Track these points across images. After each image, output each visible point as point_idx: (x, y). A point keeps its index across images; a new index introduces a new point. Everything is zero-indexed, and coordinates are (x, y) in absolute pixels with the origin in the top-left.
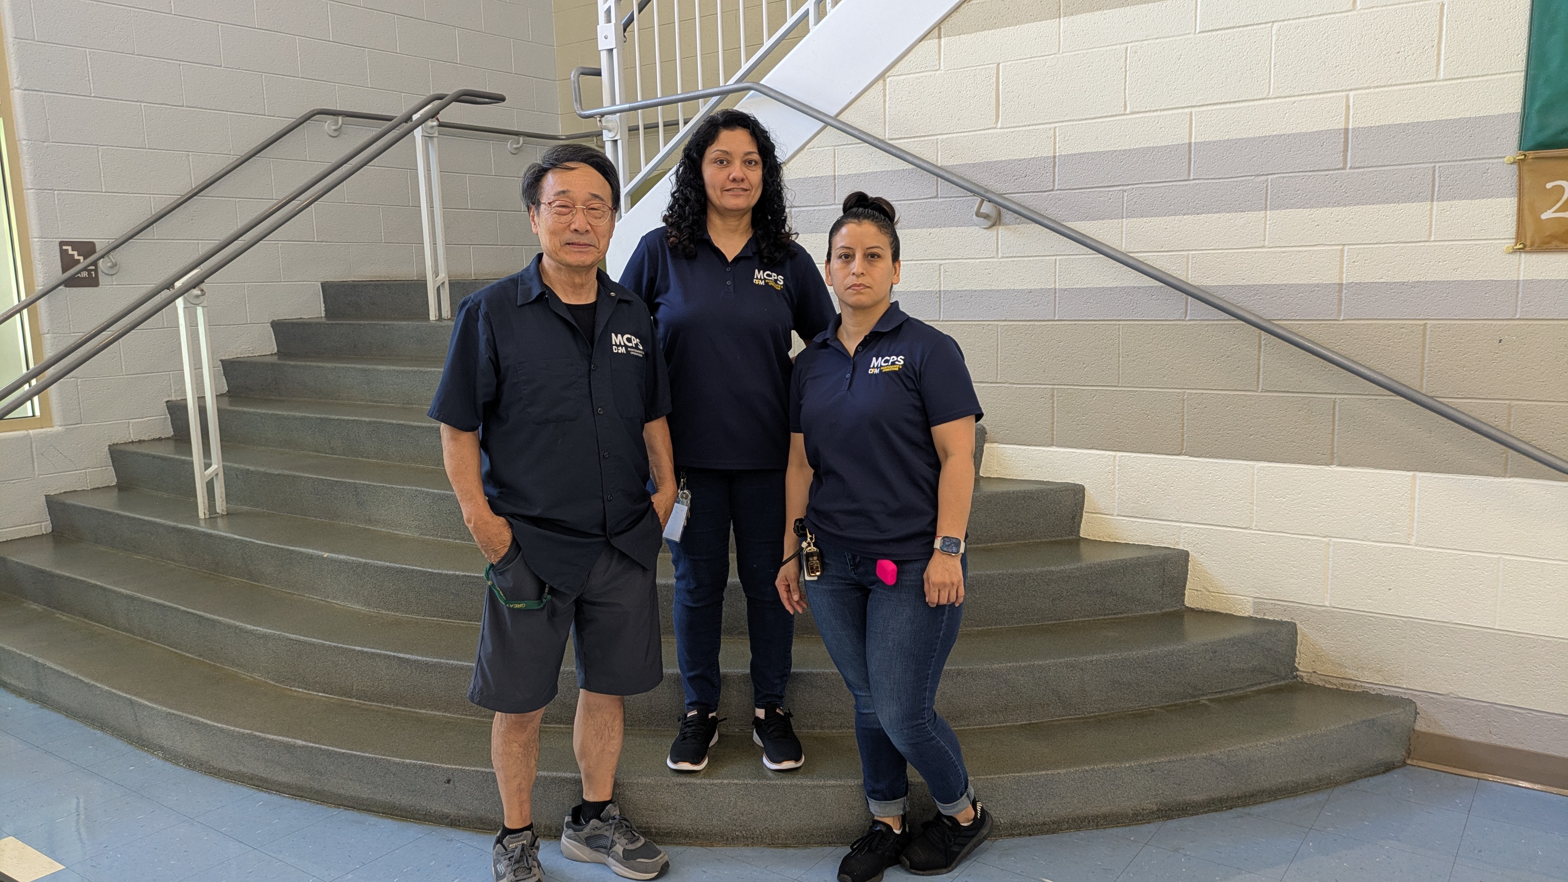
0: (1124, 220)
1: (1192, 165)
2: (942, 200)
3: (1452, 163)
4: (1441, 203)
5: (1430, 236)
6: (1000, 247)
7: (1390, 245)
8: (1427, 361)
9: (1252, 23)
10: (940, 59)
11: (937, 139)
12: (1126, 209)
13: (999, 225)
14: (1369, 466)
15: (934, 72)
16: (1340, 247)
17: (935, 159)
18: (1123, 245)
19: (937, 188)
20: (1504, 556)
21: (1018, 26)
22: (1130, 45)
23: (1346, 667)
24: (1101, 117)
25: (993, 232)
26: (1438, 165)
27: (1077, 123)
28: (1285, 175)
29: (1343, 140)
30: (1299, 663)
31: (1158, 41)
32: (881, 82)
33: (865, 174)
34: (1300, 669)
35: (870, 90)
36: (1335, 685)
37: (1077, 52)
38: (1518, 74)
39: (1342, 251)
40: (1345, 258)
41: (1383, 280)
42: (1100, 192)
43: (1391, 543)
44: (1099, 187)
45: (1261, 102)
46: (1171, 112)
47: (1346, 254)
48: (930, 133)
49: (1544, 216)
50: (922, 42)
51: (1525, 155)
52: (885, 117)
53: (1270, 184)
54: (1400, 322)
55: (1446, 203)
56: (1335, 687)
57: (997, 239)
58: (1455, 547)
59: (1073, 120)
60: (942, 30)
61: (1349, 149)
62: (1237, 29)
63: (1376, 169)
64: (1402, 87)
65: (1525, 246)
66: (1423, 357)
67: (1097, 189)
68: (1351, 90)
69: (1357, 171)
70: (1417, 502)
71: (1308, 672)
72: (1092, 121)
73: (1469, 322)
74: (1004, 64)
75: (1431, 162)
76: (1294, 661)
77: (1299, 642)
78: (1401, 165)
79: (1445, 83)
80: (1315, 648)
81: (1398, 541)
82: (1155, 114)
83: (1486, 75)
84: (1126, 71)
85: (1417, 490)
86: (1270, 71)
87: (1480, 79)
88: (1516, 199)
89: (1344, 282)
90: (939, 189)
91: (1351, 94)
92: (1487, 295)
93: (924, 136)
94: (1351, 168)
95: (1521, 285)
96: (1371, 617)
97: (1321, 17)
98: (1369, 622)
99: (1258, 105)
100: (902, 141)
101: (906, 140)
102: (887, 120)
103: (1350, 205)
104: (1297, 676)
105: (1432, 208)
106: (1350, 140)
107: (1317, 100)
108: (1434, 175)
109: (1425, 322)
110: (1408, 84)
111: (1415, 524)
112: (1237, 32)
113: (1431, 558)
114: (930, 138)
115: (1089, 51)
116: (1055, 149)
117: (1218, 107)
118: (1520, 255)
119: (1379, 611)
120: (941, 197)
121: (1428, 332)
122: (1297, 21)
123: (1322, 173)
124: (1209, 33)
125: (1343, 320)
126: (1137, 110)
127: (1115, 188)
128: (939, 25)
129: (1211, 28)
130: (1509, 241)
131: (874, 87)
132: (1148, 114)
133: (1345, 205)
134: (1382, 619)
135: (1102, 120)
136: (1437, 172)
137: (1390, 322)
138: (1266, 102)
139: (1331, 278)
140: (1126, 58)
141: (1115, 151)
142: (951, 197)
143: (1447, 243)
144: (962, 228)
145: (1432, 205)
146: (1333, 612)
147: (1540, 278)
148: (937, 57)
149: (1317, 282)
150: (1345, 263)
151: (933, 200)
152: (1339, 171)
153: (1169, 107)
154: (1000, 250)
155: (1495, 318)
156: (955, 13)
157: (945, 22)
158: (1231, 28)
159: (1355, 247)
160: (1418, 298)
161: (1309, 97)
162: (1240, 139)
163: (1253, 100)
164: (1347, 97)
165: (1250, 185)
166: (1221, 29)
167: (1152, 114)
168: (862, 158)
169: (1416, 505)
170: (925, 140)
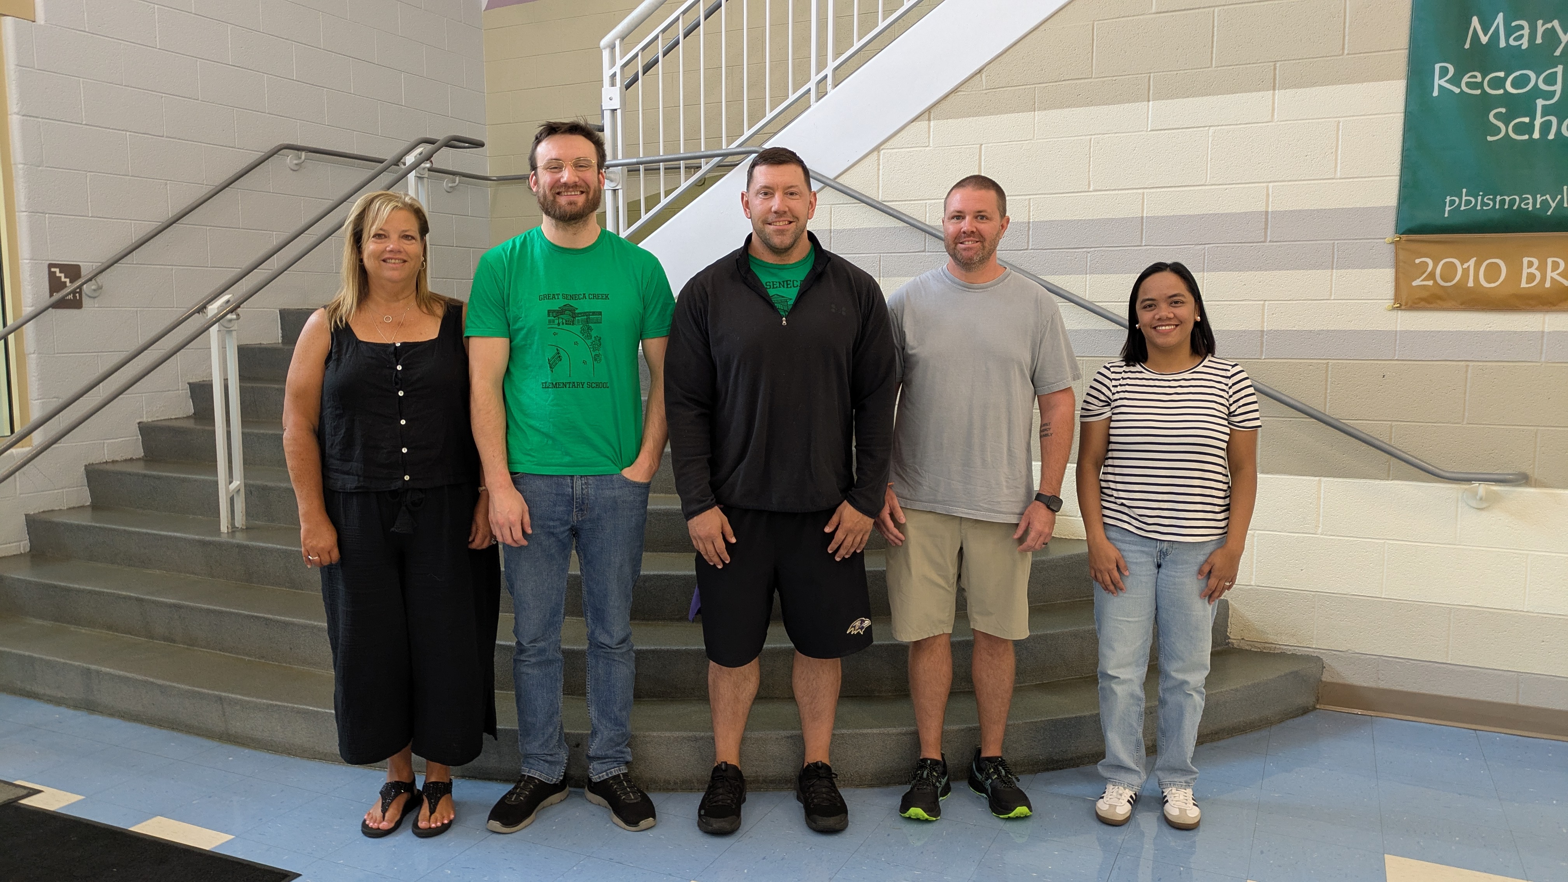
0: (1088, 275)
1: (1144, 234)
2: (929, 253)
3: (1347, 241)
4: (1338, 271)
5: (1331, 295)
7: (1301, 301)
8: (1328, 391)
9: (1193, 126)
10: (929, 137)
11: (927, 203)
12: (1090, 267)
14: (1285, 473)
15: (924, 148)
16: (1262, 302)
17: (924, 219)
18: (1087, 296)
19: (925, 243)
20: (1388, 541)
21: (998, 116)
22: (1093, 137)
23: (1268, 634)
24: (1069, 193)
26: (1336, 242)
27: (1049, 196)
28: (1218, 245)
29: (1264, 220)
30: (1230, 632)
31: (1117, 135)
32: (876, 153)
33: (859, 229)
34: (1232, 637)
35: (865, 160)
36: (1259, 648)
37: (1049, 140)
38: (1394, 178)
39: (1264, 305)
40: (1266, 311)
41: (1295, 329)
42: (1067, 252)
43: (1303, 533)
44: (1066, 249)
45: (1200, 188)
46: (1127, 192)
47: (1266, 308)
48: (919, 198)
49: (1414, 284)
50: (914, 123)
51: (1400, 238)
52: (878, 183)
53: (1207, 252)
54: (1308, 361)
55: (1343, 271)
56: (1259, 650)
58: (1351, 535)
59: (1045, 194)
60: (932, 114)
61: (1269, 227)
62: (1181, 130)
63: (1290, 243)
64: (1309, 182)
65: (1401, 305)
66: (1326, 389)
67: (1065, 250)
68: (1270, 182)
69: (1275, 244)
70: (1322, 500)
71: (1238, 639)
72: (1061, 195)
73: (1360, 362)
74: (986, 145)
75: (1331, 240)
76: (1227, 631)
77: (1230, 615)
78: (1309, 241)
79: (1341, 181)
80: (1243, 620)
81: (1308, 531)
82: (1114, 192)
83: (1371, 177)
84: (1090, 157)
85: (1322, 491)
86: (1207, 164)
87: (1366, 179)
88: (1394, 270)
89: (1265, 330)
90: (928, 244)
91: (1271, 185)
92: (1374, 341)
93: (914, 200)
94: (1270, 241)
95: (1398, 334)
96: (1288, 592)
97: (1247, 125)
98: (1286, 596)
99: (1197, 190)
100: (894, 203)
101: (899, 203)
102: (881, 185)
103: (1270, 270)
104: (1229, 643)
105: (1332, 275)
106: (1269, 220)
107: (1244, 188)
108: (1333, 249)
109: (1328, 361)
110: (1314, 180)
111: (1321, 518)
112: (1181, 132)
113: (1333, 544)
114: (919, 202)
115: (1059, 139)
116: (1029, 216)
117: (1165, 189)
118: (1397, 313)
119: (1293, 588)
121: (1330, 369)
122: (1229, 127)
123: (1248, 244)
124: (1158, 132)
125: (1264, 359)
126: (1099, 188)
127: (1080, 250)
128: (929, 110)
129: (1160, 128)
130: (1389, 301)
131: (869, 157)
132: (1108, 192)
133: (1266, 270)
134: (1296, 594)
135: (1070, 195)
136: (1336, 247)
137: (1300, 361)
138: (1204, 187)
139: (1255, 326)
140: (1090, 147)
141: (1081, 220)
142: (937, 252)
143: (1344, 301)
145: (1332, 272)
146: (1257, 590)
147: (1412, 329)
148: (927, 135)
149: (1244, 329)
150: (1266, 314)
151: (921, 253)
152: (1262, 244)
153: (1125, 187)
155: (1380, 358)
156: (943, 101)
157: (935, 107)
158: (1176, 129)
159: (1273, 302)
160: (1322, 343)
161: (1237, 186)
162: (1183, 216)
163: (1194, 186)
164: (1267, 187)
165: (1191, 252)
166: (1168, 129)
167: (1111, 192)
168: (857, 215)
169: (1321, 503)
170: (914, 204)
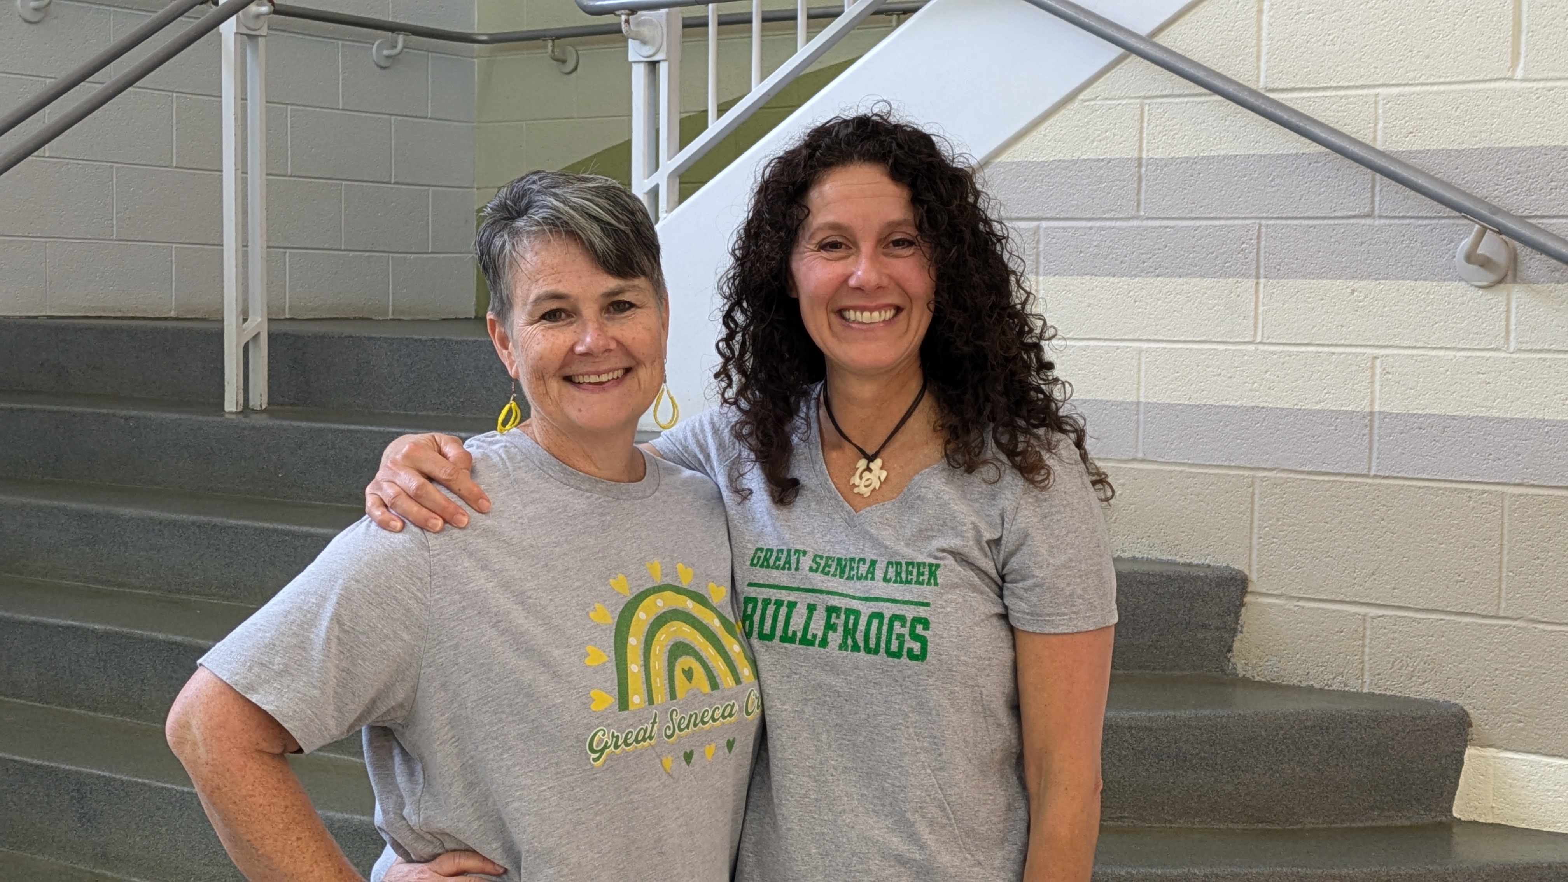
2: (1383, 221)
6: (1513, 327)
11: (1377, 95)
13: (1515, 281)
17: (1371, 136)
19: (1373, 196)
25: (1497, 299)
33: (1210, 159)
48: (1360, 82)
57: (1508, 311)
90: (1377, 198)
93: (1348, 88)
100: (1295, 94)
101: (1304, 94)
114: (1360, 92)
120: (1381, 217)
142: (1404, 217)
144: (1428, 284)
151: (1363, 221)
154: (1513, 335)
168: (1203, 126)
170: (1348, 97)
